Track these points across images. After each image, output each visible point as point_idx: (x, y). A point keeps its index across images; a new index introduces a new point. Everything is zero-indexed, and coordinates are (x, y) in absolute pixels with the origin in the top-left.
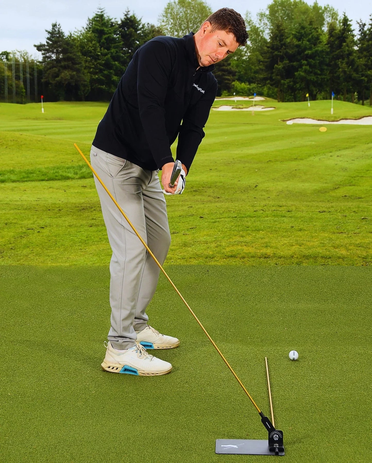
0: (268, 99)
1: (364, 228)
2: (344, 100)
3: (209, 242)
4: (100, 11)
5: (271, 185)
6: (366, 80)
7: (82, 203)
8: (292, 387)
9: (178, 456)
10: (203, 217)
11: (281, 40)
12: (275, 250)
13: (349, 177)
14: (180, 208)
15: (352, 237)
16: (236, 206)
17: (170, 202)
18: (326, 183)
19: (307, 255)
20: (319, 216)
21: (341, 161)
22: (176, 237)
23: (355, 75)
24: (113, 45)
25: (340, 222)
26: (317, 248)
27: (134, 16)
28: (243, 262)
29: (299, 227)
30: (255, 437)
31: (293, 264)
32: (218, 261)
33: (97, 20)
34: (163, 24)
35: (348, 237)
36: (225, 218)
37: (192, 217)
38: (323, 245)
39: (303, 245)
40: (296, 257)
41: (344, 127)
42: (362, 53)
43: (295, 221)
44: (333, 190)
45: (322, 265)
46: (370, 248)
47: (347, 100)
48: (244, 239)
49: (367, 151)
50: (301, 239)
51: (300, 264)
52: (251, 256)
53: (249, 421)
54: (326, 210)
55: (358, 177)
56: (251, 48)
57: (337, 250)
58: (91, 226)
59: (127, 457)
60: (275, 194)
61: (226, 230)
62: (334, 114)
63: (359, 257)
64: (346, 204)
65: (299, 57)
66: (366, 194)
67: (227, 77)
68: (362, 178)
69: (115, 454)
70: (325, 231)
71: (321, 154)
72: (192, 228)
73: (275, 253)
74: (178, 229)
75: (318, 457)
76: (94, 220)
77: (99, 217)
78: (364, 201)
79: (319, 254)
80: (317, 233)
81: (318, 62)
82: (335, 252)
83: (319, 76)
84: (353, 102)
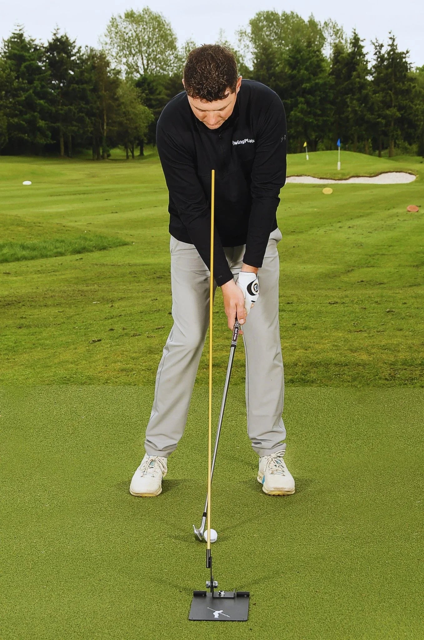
1: (390, 324)
2: (355, 151)
4: (19, 28)
6: (384, 123)
7: (6, 297)
8: (310, 539)
11: (268, 69)
13: (366, 255)
14: (141, 302)
15: (375, 336)
17: (126, 293)
18: (335, 264)
19: (316, 362)
20: (330, 309)
21: (354, 234)
22: (138, 340)
23: (368, 116)
24: (37, 77)
25: (358, 317)
26: (328, 352)
27: (65, 35)
29: (303, 324)
31: (297, 374)
33: (14, 41)
34: (108, 47)
35: (369, 337)
37: (158, 313)
38: (336, 348)
39: (310, 349)
40: (300, 366)
41: (355, 187)
42: (378, 86)
43: (298, 316)
44: (345, 273)
46: (399, 351)
49: (388, 219)
50: (307, 341)
51: (306, 375)
52: (240, 365)
54: (338, 300)
55: (378, 256)
57: (355, 354)
58: (20, 328)
62: (341, 169)
63: (385, 363)
64: (365, 292)
65: (294, 93)
66: (389, 278)
68: (383, 256)
70: (339, 329)
71: (326, 225)
72: (159, 328)
74: (140, 329)
75: (350, 631)
76: (24, 319)
77: (30, 315)
78: (387, 287)
79: (331, 361)
80: (327, 332)
81: (318, 98)
82: (354, 357)
83: (319, 118)
84: (365, 153)
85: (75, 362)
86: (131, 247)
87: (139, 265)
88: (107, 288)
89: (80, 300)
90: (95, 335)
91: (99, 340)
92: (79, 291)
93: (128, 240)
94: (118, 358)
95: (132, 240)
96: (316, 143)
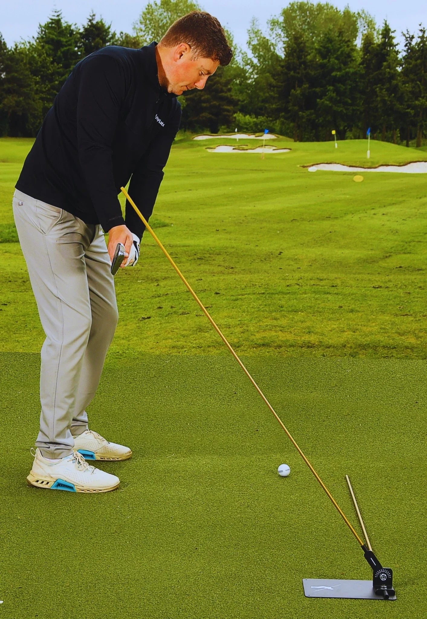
0: (281, 137)
2: (383, 140)
3: (233, 325)
4: (56, 14)
5: (300, 252)
6: (413, 114)
9: (257, 599)
10: (219, 293)
11: (299, 58)
12: (321, 337)
13: (402, 241)
15: (422, 320)
16: (261, 279)
17: (169, 273)
18: (372, 250)
19: (364, 344)
20: (374, 293)
21: (388, 221)
22: (187, 318)
23: (398, 106)
24: (73, 62)
25: (403, 301)
26: (376, 335)
27: (101, 22)
28: (280, 353)
29: (349, 306)
30: (353, 577)
31: (346, 355)
32: (246, 351)
33: (51, 27)
34: (142, 33)
35: (416, 321)
36: (249, 294)
37: (204, 293)
38: (384, 330)
39: (358, 331)
40: (349, 347)
41: (384, 175)
42: (407, 76)
43: (343, 299)
44: (383, 259)
45: (384, 357)
47: (386, 139)
48: (279, 323)
49: (421, 207)
50: (354, 323)
52: (290, 345)
53: (341, 557)
54: (382, 285)
55: (414, 242)
56: (259, 68)
57: (403, 337)
59: (191, 600)
60: (306, 264)
61: (253, 310)
62: (370, 158)
65: (323, 81)
67: (226, 107)
68: (419, 243)
69: (174, 595)
70: (384, 312)
71: (361, 212)
72: (207, 308)
73: (321, 342)
74: (187, 308)
79: (380, 343)
80: (374, 315)
81: (349, 87)
82: (401, 339)
83: (349, 107)
84: (394, 143)
85: (126, 338)
86: (170, 228)
87: (180, 246)
88: (150, 268)
89: (125, 279)
90: (144, 312)
91: (149, 318)
92: (123, 270)
93: (167, 221)
94: (169, 335)
95: (171, 222)
96: (345, 131)
